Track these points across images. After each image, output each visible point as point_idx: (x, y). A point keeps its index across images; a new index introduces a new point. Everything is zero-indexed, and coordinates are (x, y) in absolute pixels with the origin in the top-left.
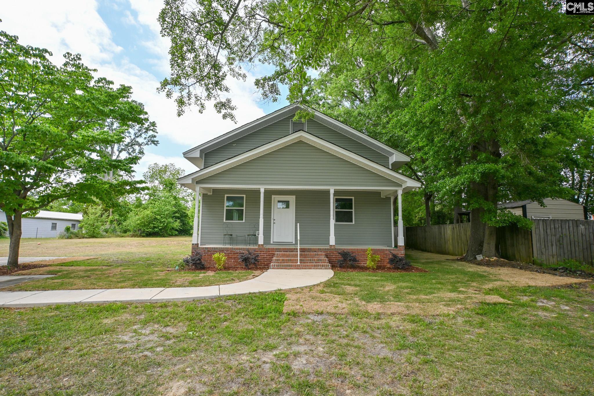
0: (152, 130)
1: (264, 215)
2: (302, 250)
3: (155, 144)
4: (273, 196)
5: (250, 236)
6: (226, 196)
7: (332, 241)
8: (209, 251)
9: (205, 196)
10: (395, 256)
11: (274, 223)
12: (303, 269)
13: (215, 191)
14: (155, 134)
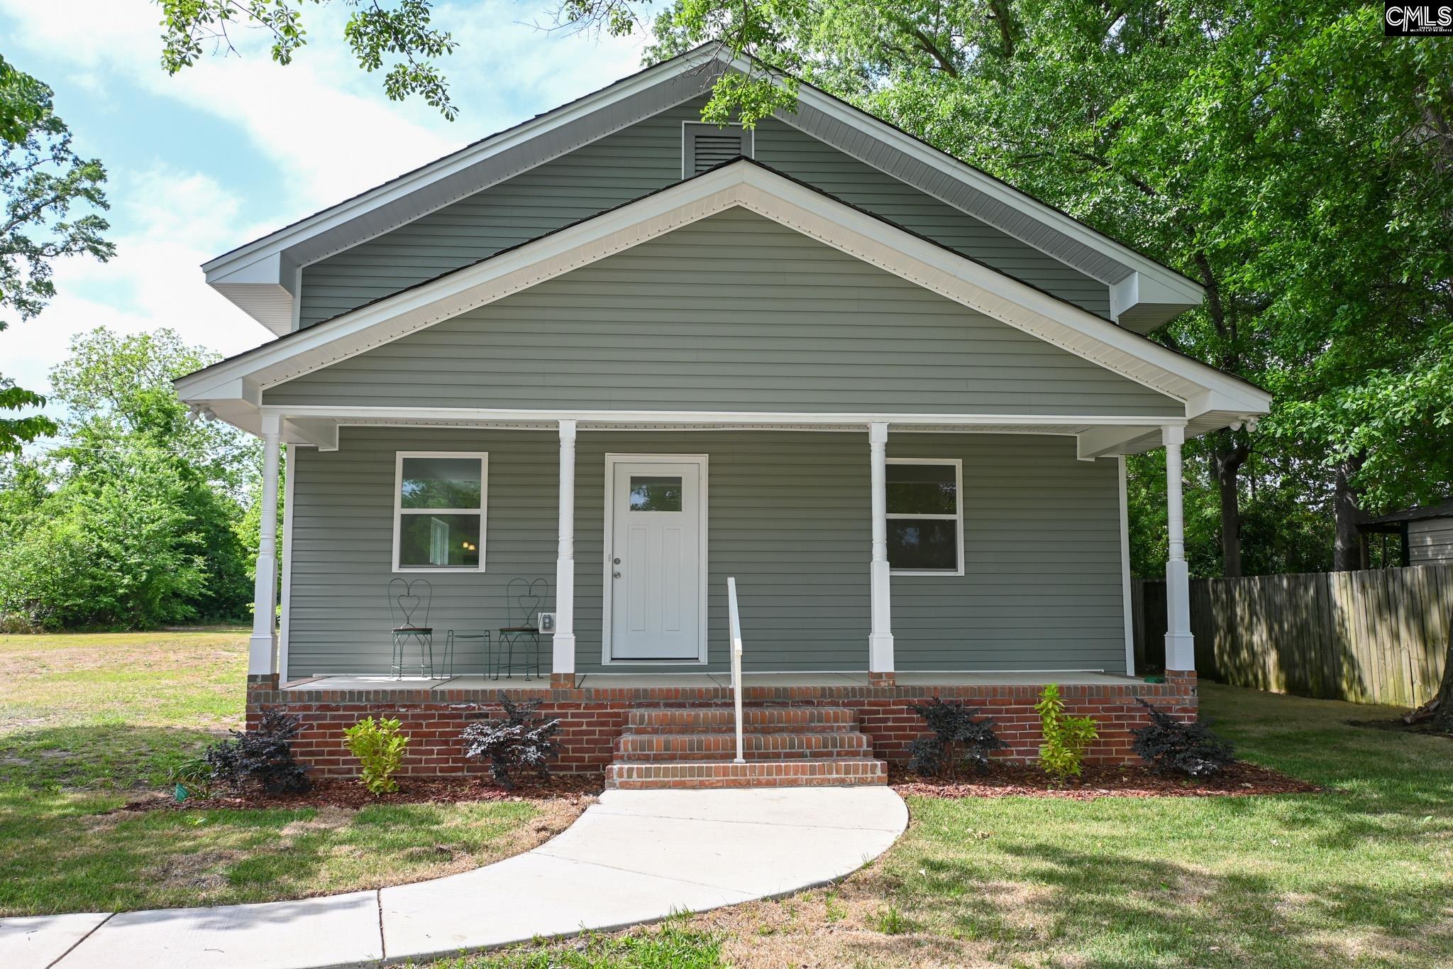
0: (88, 194)
1: (575, 542)
2: (753, 699)
3: (96, 252)
4: (610, 458)
5: (511, 637)
6: (400, 456)
7: (882, 656)
8: (327, 708)
9: (305, 456)
10: (1162, 719)
11: (616, 575)
12: (759, 784)
13: (352, 435)
14: (100, 212)
